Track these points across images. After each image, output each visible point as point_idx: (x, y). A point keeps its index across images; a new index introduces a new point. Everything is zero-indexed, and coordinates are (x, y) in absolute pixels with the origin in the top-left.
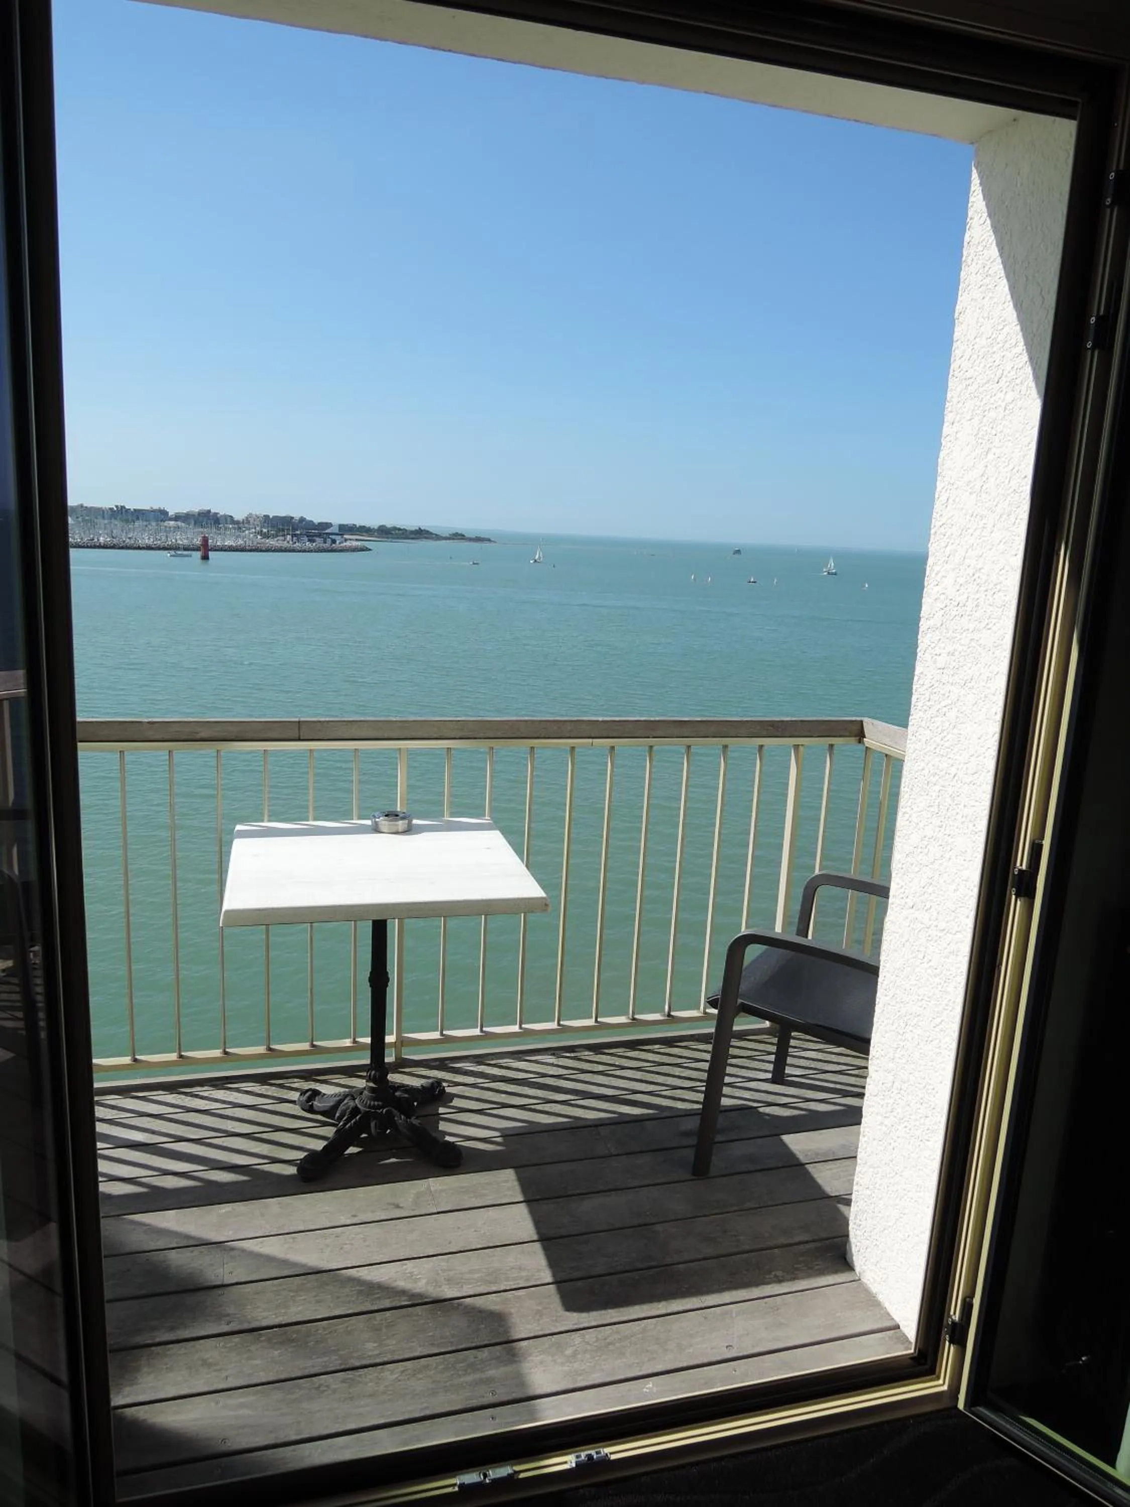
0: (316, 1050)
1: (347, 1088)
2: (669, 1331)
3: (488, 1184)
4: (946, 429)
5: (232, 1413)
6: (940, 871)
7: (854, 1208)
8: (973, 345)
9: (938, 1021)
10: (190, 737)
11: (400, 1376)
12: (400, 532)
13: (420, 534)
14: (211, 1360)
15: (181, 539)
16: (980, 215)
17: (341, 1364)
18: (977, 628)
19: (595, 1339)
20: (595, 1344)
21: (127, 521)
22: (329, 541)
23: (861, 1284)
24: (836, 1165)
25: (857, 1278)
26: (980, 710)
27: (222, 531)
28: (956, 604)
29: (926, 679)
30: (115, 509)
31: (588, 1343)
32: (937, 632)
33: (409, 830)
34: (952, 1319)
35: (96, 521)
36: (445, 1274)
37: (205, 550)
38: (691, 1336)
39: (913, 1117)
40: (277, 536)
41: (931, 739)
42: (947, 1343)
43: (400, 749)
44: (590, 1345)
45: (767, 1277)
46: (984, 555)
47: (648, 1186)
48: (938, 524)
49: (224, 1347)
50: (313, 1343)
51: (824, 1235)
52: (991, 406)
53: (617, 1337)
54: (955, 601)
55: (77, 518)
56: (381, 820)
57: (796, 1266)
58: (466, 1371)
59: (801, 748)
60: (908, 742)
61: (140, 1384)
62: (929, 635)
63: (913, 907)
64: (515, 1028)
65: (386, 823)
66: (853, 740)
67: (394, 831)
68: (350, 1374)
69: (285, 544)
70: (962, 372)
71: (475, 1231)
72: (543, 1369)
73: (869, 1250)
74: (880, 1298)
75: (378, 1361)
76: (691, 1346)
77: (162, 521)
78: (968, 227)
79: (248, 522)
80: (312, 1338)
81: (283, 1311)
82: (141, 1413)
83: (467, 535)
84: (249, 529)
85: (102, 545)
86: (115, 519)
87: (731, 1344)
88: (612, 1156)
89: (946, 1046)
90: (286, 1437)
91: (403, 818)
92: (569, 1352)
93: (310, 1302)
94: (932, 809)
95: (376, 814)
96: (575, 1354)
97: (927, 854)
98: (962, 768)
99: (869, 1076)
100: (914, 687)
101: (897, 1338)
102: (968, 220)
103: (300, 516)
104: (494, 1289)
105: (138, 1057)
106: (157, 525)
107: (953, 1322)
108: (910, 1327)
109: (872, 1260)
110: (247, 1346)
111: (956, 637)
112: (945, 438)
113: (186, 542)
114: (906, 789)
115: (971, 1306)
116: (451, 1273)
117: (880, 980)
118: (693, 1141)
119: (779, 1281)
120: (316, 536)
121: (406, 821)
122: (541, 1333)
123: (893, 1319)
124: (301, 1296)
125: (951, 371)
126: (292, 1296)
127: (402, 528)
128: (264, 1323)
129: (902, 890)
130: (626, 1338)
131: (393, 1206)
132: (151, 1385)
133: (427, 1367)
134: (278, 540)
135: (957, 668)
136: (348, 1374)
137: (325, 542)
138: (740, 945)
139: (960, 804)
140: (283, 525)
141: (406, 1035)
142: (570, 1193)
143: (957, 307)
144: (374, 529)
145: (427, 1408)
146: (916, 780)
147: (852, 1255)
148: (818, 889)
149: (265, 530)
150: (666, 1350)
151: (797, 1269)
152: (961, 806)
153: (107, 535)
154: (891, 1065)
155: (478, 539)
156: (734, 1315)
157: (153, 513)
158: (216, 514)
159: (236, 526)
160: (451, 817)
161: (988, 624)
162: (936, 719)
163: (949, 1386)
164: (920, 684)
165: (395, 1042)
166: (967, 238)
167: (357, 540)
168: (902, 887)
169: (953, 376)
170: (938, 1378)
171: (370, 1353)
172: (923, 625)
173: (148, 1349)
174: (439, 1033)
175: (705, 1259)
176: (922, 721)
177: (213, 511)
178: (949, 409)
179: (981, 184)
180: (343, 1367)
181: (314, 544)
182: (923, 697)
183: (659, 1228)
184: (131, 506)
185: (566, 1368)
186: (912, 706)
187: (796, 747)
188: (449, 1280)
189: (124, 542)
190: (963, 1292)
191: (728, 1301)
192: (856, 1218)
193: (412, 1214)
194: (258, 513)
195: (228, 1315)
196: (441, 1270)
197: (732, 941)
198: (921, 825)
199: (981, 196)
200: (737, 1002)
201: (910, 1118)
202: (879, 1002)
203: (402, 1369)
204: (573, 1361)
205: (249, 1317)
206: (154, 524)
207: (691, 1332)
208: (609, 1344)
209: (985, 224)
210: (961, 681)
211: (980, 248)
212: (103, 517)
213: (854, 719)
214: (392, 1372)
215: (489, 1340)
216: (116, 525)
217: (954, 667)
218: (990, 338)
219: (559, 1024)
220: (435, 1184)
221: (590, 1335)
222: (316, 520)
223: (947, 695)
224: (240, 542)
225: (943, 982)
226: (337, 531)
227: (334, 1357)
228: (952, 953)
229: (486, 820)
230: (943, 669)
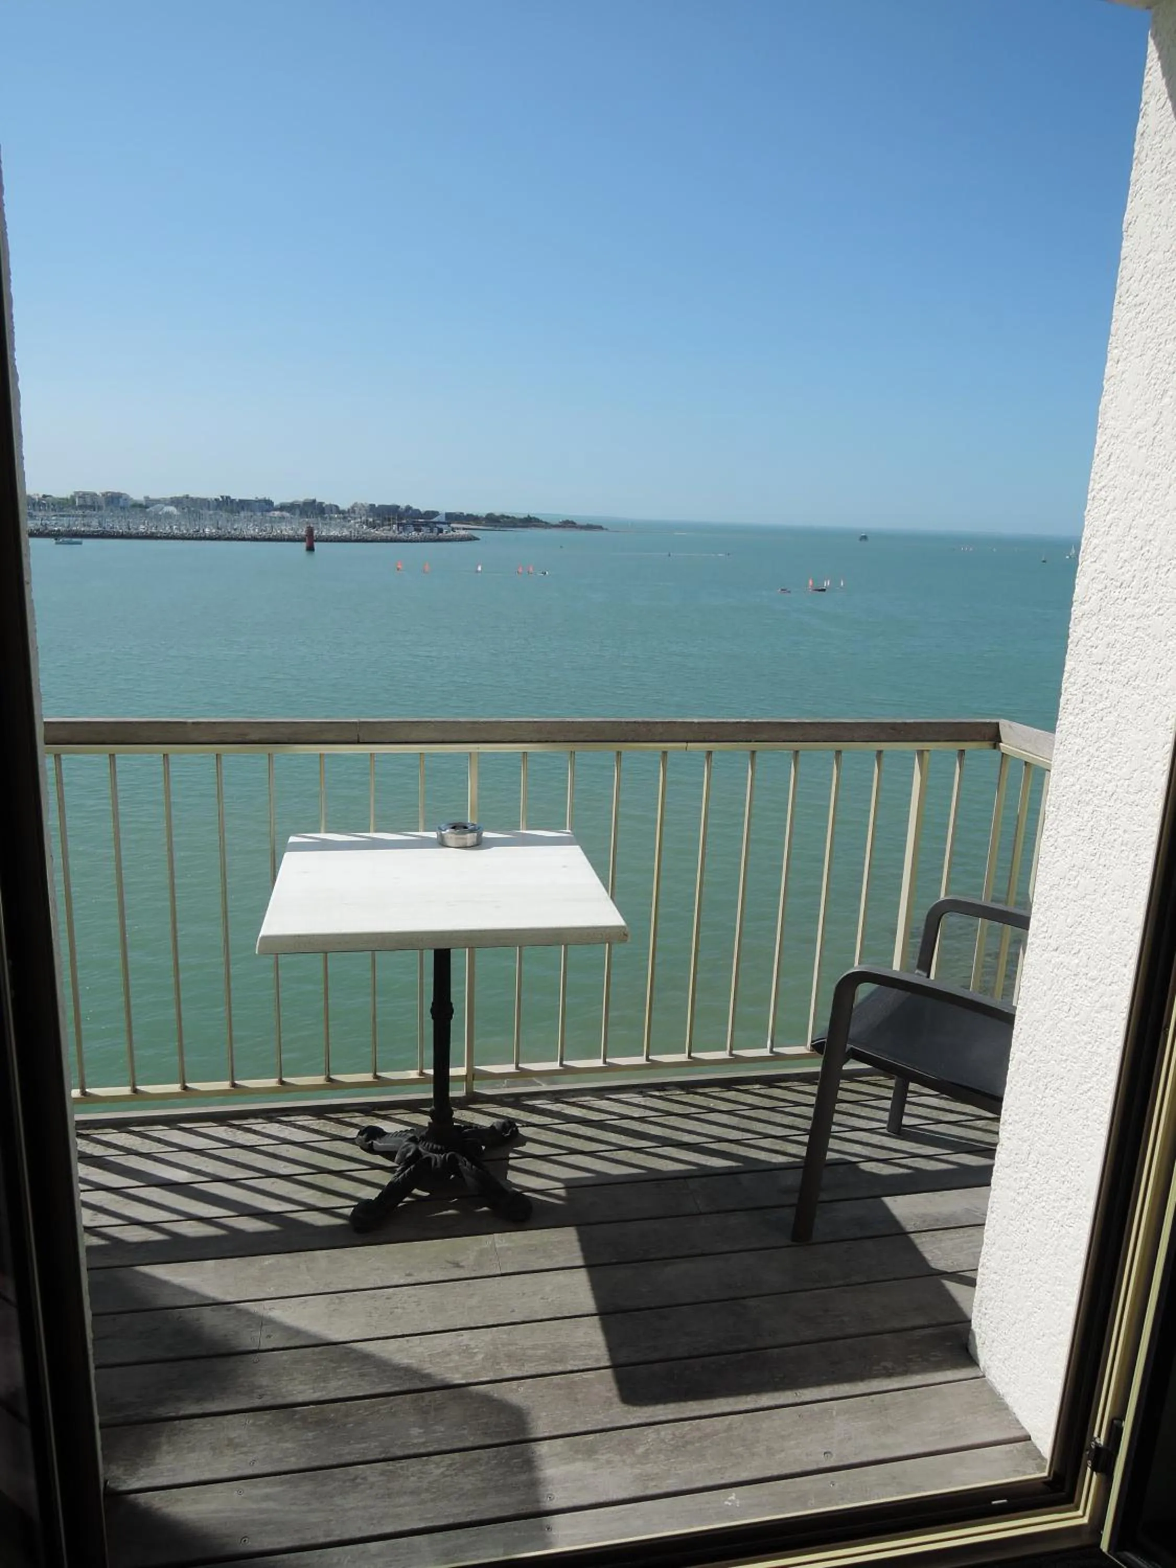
0: (379, 1082)
1: (409, 1126)
2: (758, 1431)
3: (559, 1242)
4: (1110, 369)
5: (254, 1506)
6: (1092, 909)
7: (979, 1292)
8: (1146, 262)
9: (1085, 1087)
10: (240, 739)
11: (447, 1470)
12: (509, 520)
13: (529, 522)
14: (237, 1440)
15: (286, 530)
16: (1157, 98)
17: (381, 1453)
18: (1145, 613)
19: (671, 1436)
20: (672, 1442)
21: (232, 512)
22: (436, 530)
23: (985, 1381)
24: (958, 1233)
25: (981, 1374)
26: (1147, 715)
27: (328, 520)
28: (1119, 584)
29: (1079, 677)
30: (221, 499)
31: (663, 1441)
32: (1094, 618)
33: (479, 844)
34: (1096, 1443)
35: (201, 511)
36: (505, 1349)
37: (310, 541)
38: (783, 1437)
39: (1052, 1197)
40: (383, 525)
41: (1083, 749)
42: (1089, 1470)
43: (470, 753)
44: (665, 1443)
45: (875, 1368)
46: (1156, 524)
47: (740, 1251)
48: (1098, 487)
49: (253, 1425)
50: (352, 1425)
51: (942, 1319)
52: (1169, 337)
53: (698, 1434)
54: (1117, 581)
55: (183, 509)
56: (447, 832)
57: (910, 1357)
58: (522, 1467)
59: (926, 755)
60: (1055, 751)
61: (159, 1464)
62: (1084, 623)
63: (1057, 950)
64: (599, 1063)
65: (453, 836)
66: (986, 745)
67: (461, 845)
68: (390, 1466)
69: (391, 534)
70: (1131, 297)
71: (542, 1298)
72: (609, 1470)
73: (995, 1344)
74: (1008, 1400)
75: (422, 1450)
76: (782, 1451)
77: (268, 511)
78: (1141, 115)
79: (354, 512)
80: (350, 1419)
81: (322, 1385)
82: (156, 1501)
83: (578, 523)
84: (355, 519)
85: (207, 536)
86: (221, 509)
87: (830, 1450)
88: (701, 1214)
89: (1095, 1117)
90: (312, 1538)
91: (472, 831)
92: (640, 1450)
93: (352, 1376)
94: (1082, 834)
95: (442, 826)
96: (646, 1454)
97: (1076, 887)
98: (1123, 785)
99: (1000, 1143)
100: (1064, 686)
101: (1028, 1452)
102: (1142, 105)
103: (406, 505)
104: (560, 1368)
105: (188, 1085)
106: (262, 515)
107: (1098, 1447)
108: (1045, 1441)
109: (1000, 1357)
110: (280, 1426)
111: (1118, 625)
112: (1108, 380)
113: (291, 533)
114: (1052, 808)
115: (1120, 1431)
116: (512, 1348)
117: (1015, 1032)
118: (794, 1199)
119: (889, 1374)
120: (423, 526)
121: (476, 834)
122: (609, 1426)
123: (1023, 1428)
124: (343, 1367)
125: (1117, 296)
126: (333, 1368)
127: (511, 515)
128: (300, 1399)
129: (1045, 929)
130: (706, 1436)
131: (452, 1265)
132: (169, 1466)
133: (477, 1461)
134: (384, 530)
135: (1118, 664)
136: (389, 1465)
137: (432, 531)
138: (852, 981)
139: (1118, 829)
140: (389, 515)
141: (477, 1067)
142: (652, 1256)
143: (1126, 216)
144: (481, 517)
145: (473, 1512)
146: (1065, 798)
147: (976, 1347)
148: (943, 917)
149: (371, 520)
150: (753, 1455)
151: (910, 1360)
152: (1120, 832)
153: (213, 525)
154: (1026, 1133)
155: (589, 527)
156: (834, 1413)
157: (257, 504)
158: (321, 503)
159: (341, 515)
160: (527, 829)
161: (1159, 609)
162: (1091, 725)
163: (1090, 1519)
164: (1070, 683)
165: (466, 1076)
166: (1140, 127)
167: (464, 529)
168: (1044, 924)
169: (1119, 303)
170: (1077, 1508)
171: (415, 1441)
172: (1076, 610)
173: (170, 1423)
174: (514, 1066)
175: (802, 1343)
176: (1072, 727)
177: (318, 500)
178: (1114, 345)
179: (1160, 58)
180: (383, 1456)
181: (421, 534)
182: (1075, 697)
183: (751, 1302)
184: (236, 496)
185: (637, 1471)
186: (1061, 709)
187: (921, 753)
188: (509, 1356)
189: (229, 533)
190: (1110, 1413)
191: (828, 1397)
192: (980, 1305)
193: (473, 1275)
194: (363, 502)
195: (260, 1387)
196: (501, 1344)
197: (840, 978)
198: (1070, 852)
199: (1159, 73)
200: (845, 1046)
201: (1048, 1198)
202: (1013, 1058)
203: (450, 1462)
204: (645, 1462)
205: (284, 1390)
206: (259, 514)
207: (783, 1433)
208: (687, 1443)
209: (1165, 108)
210: (1123, 679)
211: (1158, 139)
212: (209, 509)
213: (988, 720)
214: (438, 1465)
215: (550, 1431)
216: (221, 516)
217: (1114, 662)
218: (1168, 251)
219: (648, 1059)
220: (500, 1240)
221: (666, 1431)
222: (423, 509)
223: (1106, 695)
224: (346, 533)
225: (1093, 1042)
226: (443, 520)
227: (373, 1445)
228: (1105, 1007)
229: (567, 832)
230: (1101, 664)
